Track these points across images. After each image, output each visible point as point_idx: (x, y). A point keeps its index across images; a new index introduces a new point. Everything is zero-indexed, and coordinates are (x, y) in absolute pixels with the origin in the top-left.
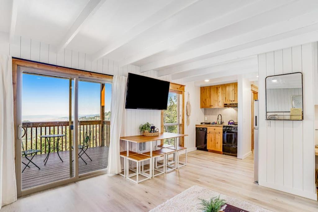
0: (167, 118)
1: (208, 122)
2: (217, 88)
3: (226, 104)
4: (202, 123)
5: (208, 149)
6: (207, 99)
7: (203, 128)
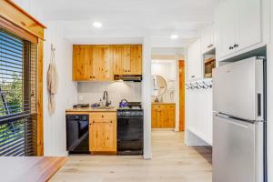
0: (8, 96)
1: (86, 103)
2: (103, 50)
3: (118, 76)
4: (75, 107)
5: (90, 150)
6: (85, 66)
7: (81, 116)
